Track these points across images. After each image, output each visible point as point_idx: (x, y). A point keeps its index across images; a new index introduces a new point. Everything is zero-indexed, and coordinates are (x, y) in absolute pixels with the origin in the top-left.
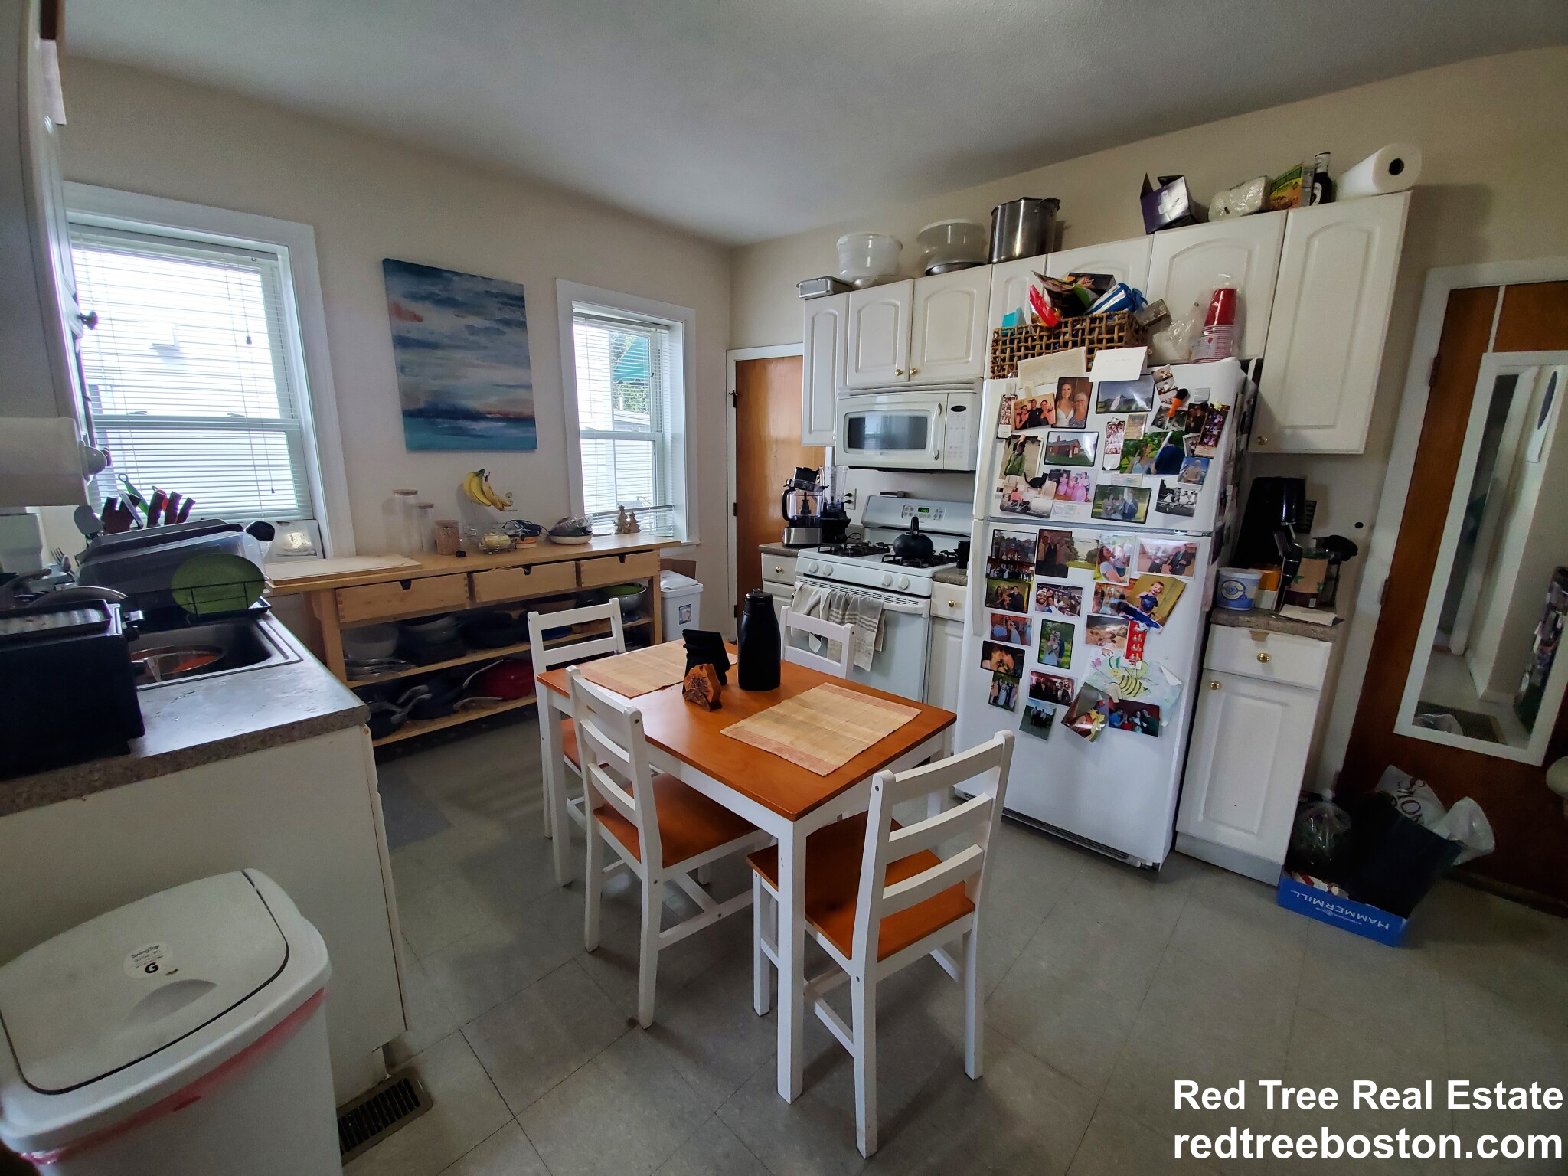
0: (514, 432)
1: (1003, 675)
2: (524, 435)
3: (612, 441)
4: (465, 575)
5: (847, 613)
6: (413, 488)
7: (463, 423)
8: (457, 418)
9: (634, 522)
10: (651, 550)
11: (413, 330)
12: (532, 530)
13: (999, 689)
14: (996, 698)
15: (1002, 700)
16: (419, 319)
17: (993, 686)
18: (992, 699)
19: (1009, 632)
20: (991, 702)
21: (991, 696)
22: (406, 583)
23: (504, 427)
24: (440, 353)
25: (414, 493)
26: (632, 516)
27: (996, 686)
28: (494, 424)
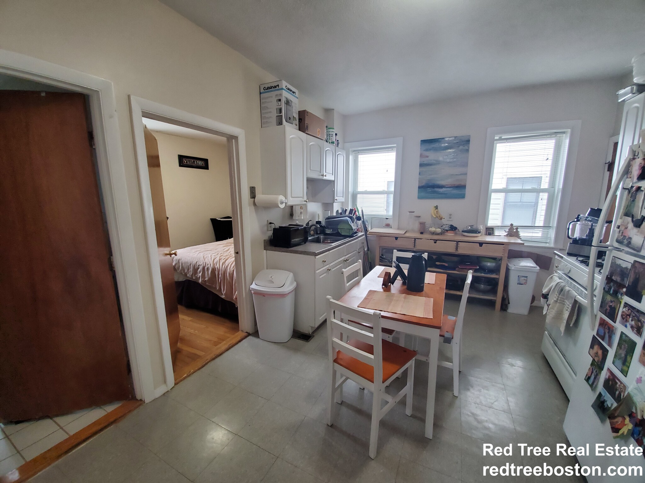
0: (455, 192)
1: (596, 363)
2: (459, 193)
3: (521, 193)
4: (414, 239)
5: (560, 296)
6: (413, 211)
7: (436, 189)
8: (434, 188)
9: (517, 232)
10: (503, 244)
11: (426, 160)
12: (453, 228)
13: (592, 372)
14: (589, 378)
15: (591, 381)
16: (427, 157)
17: (590, 368)
18: (587, 377)
19: (605, 333)
20: (586, 379)
21: (587, 375)
22: (396, 238)
23: (452, 190)
24: (433, 167)
25: (414, 212)
26: (517, 229)
27: (591, 369)
28: (448, 189)
